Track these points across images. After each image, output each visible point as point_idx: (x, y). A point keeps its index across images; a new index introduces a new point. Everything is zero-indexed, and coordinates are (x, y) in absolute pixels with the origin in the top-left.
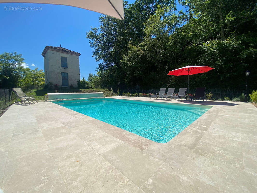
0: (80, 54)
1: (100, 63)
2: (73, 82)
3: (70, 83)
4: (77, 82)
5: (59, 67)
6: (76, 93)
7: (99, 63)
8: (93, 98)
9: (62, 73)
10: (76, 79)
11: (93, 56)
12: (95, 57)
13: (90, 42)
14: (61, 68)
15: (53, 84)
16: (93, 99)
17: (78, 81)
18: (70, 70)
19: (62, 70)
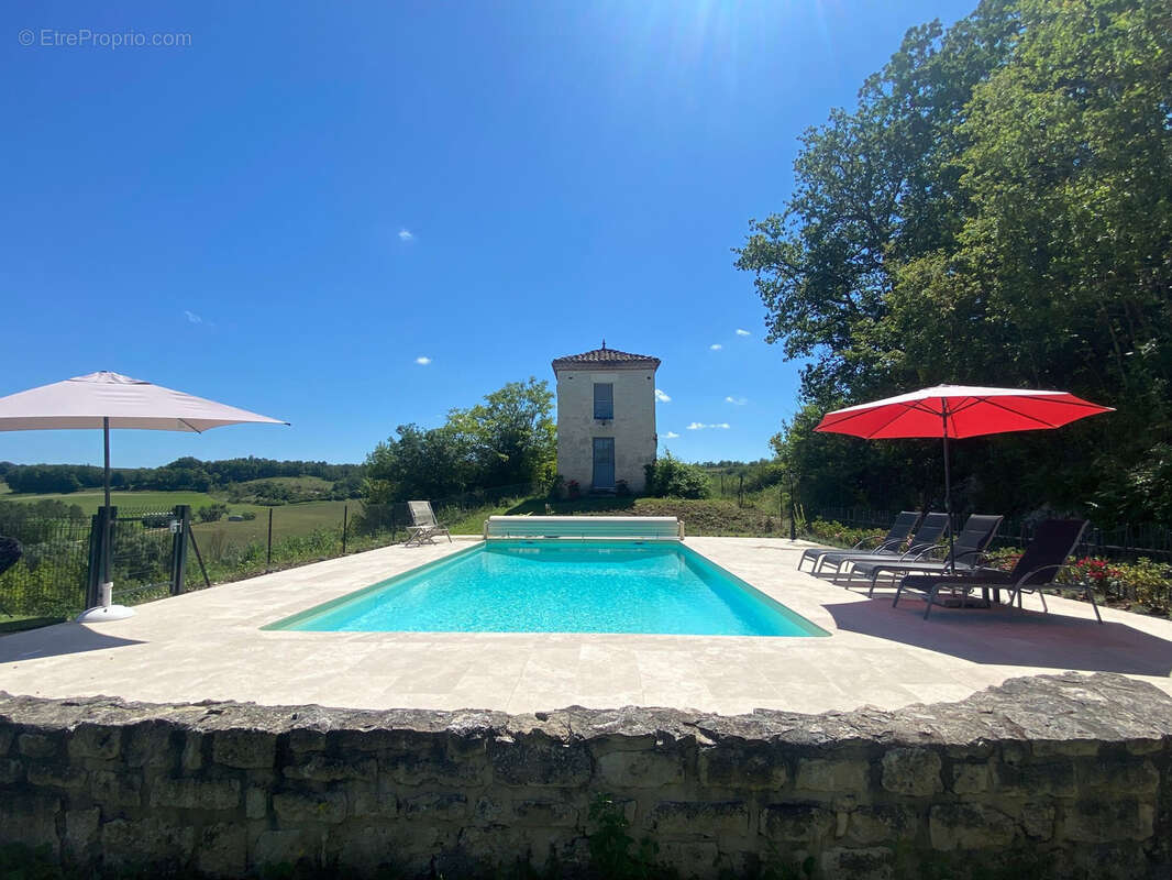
0: (657, 362)
1: (808, 365)
2: (628, 470)
3: (620, 473)
4: (645, 470)
5: (587, 421)
6: (572, 515)
7: (801, 362)
8: (638, 538)
9: (594, 439)
10: (640, 460)
11: (769, 340)
12: (782, 341)
13: (757, 283)
14: (593, 422)
15: (565, 479)
16: (639, 543)
17: (647, 467)
18: (621, 430)
19: (594, 428)
